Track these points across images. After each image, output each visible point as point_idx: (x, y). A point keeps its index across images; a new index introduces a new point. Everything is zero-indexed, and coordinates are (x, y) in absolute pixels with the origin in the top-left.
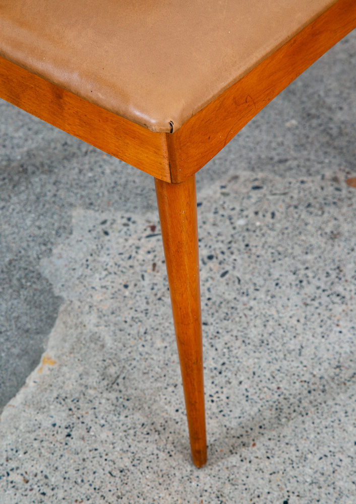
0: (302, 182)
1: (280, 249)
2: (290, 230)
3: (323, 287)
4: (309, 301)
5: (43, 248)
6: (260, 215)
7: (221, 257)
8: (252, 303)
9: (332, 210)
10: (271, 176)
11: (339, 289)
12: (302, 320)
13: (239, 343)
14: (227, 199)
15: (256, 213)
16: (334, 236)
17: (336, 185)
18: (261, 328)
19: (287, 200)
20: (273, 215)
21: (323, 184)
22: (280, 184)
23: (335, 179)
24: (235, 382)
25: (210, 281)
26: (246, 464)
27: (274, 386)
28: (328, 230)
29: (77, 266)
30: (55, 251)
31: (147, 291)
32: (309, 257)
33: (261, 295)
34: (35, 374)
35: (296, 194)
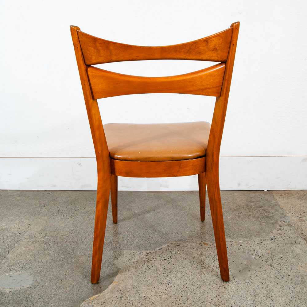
0: (191, 244)
1: (185, 258)
2: (188, 254)
3: (199, 265)
4: (195, 268)
5: (115, 258)
6: (179, 251)
7: (168, 259)
8: (178, 269)
9: (200, 249)
10: (182, 243)
11: (204, 266)
12: (193, 272)
13: (174, 278)
14: (169, 248)
15: (178, 250)
16: (201, 255)
17: (201, 244)
18: (180, 274)
19: (187, 247)
20: (183, 251)
21: (197, 244)
22: (185, 245)
23: (201, 243)
24: (173, 286)
25: (165, 264)
26: (177, 305)
27: (185, 287)
28: (199, 254)
29: (125, 262)
30: (118, 259)
31: (146, 267)
32: (194, 259)
33: (180, 267)
34: (111, 285)
35: (189, 246)
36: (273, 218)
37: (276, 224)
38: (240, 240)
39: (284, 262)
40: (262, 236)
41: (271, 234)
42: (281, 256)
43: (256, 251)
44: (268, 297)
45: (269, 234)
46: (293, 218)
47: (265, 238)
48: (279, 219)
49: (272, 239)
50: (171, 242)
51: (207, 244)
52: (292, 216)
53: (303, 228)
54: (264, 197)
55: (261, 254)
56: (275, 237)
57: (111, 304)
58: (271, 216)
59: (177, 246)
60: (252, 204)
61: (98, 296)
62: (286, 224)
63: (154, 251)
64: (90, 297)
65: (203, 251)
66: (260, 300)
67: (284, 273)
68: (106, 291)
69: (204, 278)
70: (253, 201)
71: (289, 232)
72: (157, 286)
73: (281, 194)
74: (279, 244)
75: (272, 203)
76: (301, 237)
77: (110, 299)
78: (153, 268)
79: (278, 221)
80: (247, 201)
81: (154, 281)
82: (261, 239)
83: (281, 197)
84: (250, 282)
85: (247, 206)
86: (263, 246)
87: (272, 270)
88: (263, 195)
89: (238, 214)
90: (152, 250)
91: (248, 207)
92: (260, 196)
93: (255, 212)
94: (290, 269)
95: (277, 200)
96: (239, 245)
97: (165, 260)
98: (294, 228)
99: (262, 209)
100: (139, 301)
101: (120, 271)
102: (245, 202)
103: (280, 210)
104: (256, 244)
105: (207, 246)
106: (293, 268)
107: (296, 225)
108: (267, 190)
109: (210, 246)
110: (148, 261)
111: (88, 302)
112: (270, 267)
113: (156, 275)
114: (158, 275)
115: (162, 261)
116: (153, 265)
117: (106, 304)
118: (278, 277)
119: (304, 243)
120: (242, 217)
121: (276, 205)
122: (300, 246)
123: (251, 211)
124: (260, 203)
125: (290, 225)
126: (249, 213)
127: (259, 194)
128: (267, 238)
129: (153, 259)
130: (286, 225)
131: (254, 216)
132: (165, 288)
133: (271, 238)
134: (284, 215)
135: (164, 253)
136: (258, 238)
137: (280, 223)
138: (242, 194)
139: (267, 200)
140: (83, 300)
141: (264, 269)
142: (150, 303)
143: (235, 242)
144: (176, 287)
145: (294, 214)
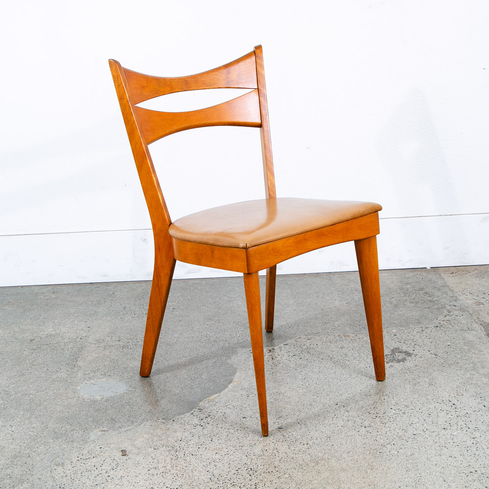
0: (327, 337)
1: (321, 352)
2: (324, 348)
4: (335, 362)
5: (228, 358)
6: (312, 345)
7: (298, 355)
8: (313, 364)
9: (340, 342)
10: (314, 337)
11: (347, 359)
12: (334, 366)
13: (310, 373)
14: (298, 342)
15: (310, 345)
16: (342, 348)
18: (318, 369)
19: (322, 341)
20: (317, 345)
21: (335, 337)
22: (318, 338)
23: (340, 336)
24: (311, 381)
25: (296, 360)
28: (340, 347)
29: (242, 360)
31: (271, 364)
32: (333, 353)
33: (317, 362)
34: (231, 385)
35: (325, 340)
36: (439, 302)
37: (443, 310)
38: (393, 329)
39: (453, 350)
40: (423, 323)
41: (435, 321)
42: (449, 344)
43: (415, 340)
44: (431, 384)
45: (433, 321)
46: (468, 301)
47: (428, 326)
48: (448, 302)
49: (437, 327)
51: (349, 336)
52: (467, 298)
53: (480, 313)
54: (427, 277)
55: (422, 343)
56: (442, 324)
58: (436, 300)
60: (408, 286)
61: (218, 396)
62: (457, 308)
63: (278, 347)
65: (344, 344)
66: (420, 388)
67: (451, 361)
68: (226, 390)
70: (409, 282)
71: (461, 318)
72: (290, 381)
73: (452, 272)
74: (447, 332)
75: (437, 284)
76: (477, 323)
77: (234, 398)
78: (281, 365)
79: (446, 305)
80: (401, 283)
82: (422, 327)
83: (452, 275)
84: (408, 372)
85: (402, 289)
86: (425, 334)
87: (436, 359)
88: (424, 274)
89: (389, 300)
90: (275, 346)
91: (403, 291)
92: (420, 276)
93: (413, 296)
94: (459, 356)
95: (446, 279)
96: (392, 335)
97: (295, 355)
98: (467, 313)
99: (424, 292)
100: (271, 397)
102: (399, 284)
103: (449, 293)
104: (415, 332)
105: (349, 338)
106: (463, 355)
107: (471, 309)
108: (431, 268)
109: (353, 338)
110: (272, 359)
111: (207, 401)
112: (433, 356)
113: (287, 372)
114: (289, 371)
115: (290, 356)
116: (280, 362)
118: (444, 365)
119: (480, 329)
120: (395, 303)
121: (443, 286)
122: (474, 332)
123: (407, 295)
124: (421, 285)
126: (405, 298)
127: (418, 273)
128: (431, 326)
129: (279, 355)
130: (457, 310)
131: (411, 301)
132: (301, 383)
133: (436, 325)
134: (454, 299)
135: (292, 349)
136: (418, 326)
137: (449, 308)
138: (393, 274)
139: (430, 280)
141: (426, 359)
143: (387, 332)
144: (314, 382)
145: (469, 296)
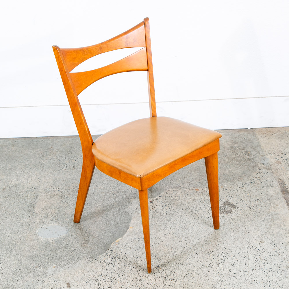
0: (185, 190)
1: (182, 203)
2: (184, 199)
3: (193, 209)
4: (190, 212)
5: (126, 207)
6: (176, 197)
7: (168, 206)
8: (177, 214)
9: (193, 195)
10: (177, 190)
11: (197, 210)
12: (189, 216)
13: (175, 221)
14: (167, 195)
15: (175, 197)
16: (194, 200)
17: (193, 190)
18: (180, 218)
19: (182, 194)
20: (179, 197)
21: (190, 190)
22: (180, 191)
23: (193, 189)
24: (175, 228)
25: (166, 210)
26: (181, 242)
27: (185, 228)
28: (193, 199)
29: (134, 210)
30: (128, 207)
31: (152, 213)
32: (189, 204)
33: (179, 212)
34: (129, 230)
35: (184, 193)
36: (254, 161)
37: (256, 167)
38: (225, 184)
39: (260, 203)
40: (243, 179)
41: (251, 177)
42: (258, 198)
43: (238, 195)
44: (246, 233)
45: (250, 177)
46: (272, 160)
47: (246, 182)
48: (259, 161)
49: (252, 183)
50: (168, 189)
51: (198, 190)
52: (271, 157)
53: (279, 170)
54: (247, 137)
56: (255, 181)
57: (132, 244)
58: (252, 159)
59: (174, 193)
60: (236, 145)
61: (121, 239)
62: (265, 166)
63: (156, 199)
64: (116, 240)
65: (195, 197)
66: (240, 235)
67: (259, 213)
68: (126, 234)
69: (198, 220)
71: (267, 175)
72: (163, 228)
73: (263, 133)
74: (257, 187)
75: (254, 144)
76: (276, 180)
77: (131, 241)
78: (158, 214)
79: (258, 163)
80: (231, 142)
81: (161, 224)
82: (242, 183)
83: (263, 136)
84: (233, 222)
86: (244, 189)
87: (250, 211)
88: (246, 134)
89: (223, 158)
90: (154, 198)
91: (232, 150)
92: (243, 136)
93: (238, 154)
94: (264, 209)
95: (259, 140)
96: (225, 190)
97: (166, 206)
98: (271, 171)
99: (245, 151)
100: (152, 241)
101: (132, 218)
102: (230, 143)
103: (261, 152)
106: (266, 209)
107: (274, 167)
108: (251, 128)
109: (201, 192)
110: (153, 208)
111: (114, 244)
112: (248, 208)
113: (161, 220)
114: (163, 219)
115: (163, 207)
116: (157, 211)
117: (129, 244)
118: (254, 217)
119: (278, 186)
120: (227, 160)
121: (258, 146)
122: (274, 188)
123: (235, 154)
124: (244, 144)
125: (268, 168)
126: (233, 156)
127: (242, 133)
128: (248, 182)
129: (156, 205)
130: (265, 168)
131: (237, 159)
132: (170, 230)
133: (251, 181)
134: (264, 158)
135: (164, 200)
136: (240, 182)
137: (260, 166)
138: (227, 133)
140: (111, 243)
141: (244, 211)
142: (161, 242)
143: (221, 187)
145: (272, 155)
